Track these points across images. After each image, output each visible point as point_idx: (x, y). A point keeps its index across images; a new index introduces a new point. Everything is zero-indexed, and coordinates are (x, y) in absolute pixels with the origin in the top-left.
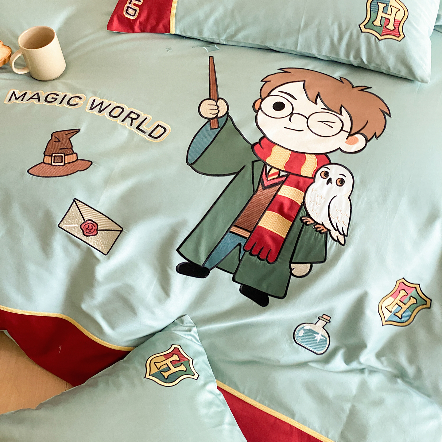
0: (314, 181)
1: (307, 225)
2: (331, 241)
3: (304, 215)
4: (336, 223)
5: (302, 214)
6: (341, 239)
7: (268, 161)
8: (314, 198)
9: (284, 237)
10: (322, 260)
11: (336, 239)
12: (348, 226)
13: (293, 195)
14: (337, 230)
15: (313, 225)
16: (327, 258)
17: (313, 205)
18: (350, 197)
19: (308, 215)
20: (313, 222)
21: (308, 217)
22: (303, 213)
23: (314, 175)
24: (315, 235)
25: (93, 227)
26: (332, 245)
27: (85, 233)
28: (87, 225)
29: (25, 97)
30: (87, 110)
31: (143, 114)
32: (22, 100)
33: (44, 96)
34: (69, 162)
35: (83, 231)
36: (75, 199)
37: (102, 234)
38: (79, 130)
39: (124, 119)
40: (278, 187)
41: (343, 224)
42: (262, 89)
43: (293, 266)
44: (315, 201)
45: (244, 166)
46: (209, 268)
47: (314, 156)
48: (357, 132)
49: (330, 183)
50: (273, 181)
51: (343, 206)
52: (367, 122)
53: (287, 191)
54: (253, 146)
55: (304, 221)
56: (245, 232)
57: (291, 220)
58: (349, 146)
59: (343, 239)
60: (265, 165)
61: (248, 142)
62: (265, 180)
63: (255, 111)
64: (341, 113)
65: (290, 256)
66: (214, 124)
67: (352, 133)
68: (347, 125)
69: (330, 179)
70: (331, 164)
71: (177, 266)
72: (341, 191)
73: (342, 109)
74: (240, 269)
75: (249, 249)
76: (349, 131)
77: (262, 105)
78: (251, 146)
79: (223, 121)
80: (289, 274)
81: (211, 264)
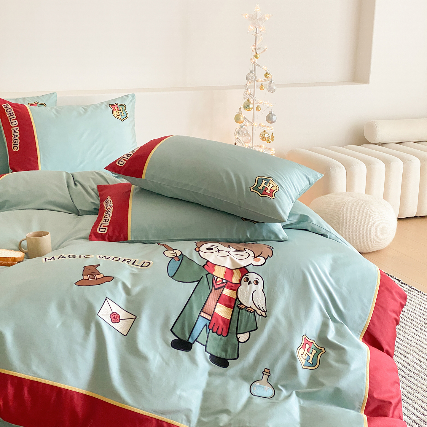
0: (241, 285)
1: (241, 309)
3: (238, 304)
4: (258, 305)
5: (237, 303)
6: (264, 314)
7: (214, 274)
8: (243, 293)
9: (230, 319)
10: (255, 329)
11: (261, 315)
12: (265, 306)
13: (230, 294)
14: (260, 309)
15: (245, 309)
16: (258, 327)
17: (243, 297)
19: (241, 304)
20: (244, 307)
24: (248, 314)
25: (117, 317)
26: (259, 318)
27: (113, 321)
28: (114, 315)
29: (55, 258)
30: (98, 258)
31: (132, 259)
32: (54, 259)
33: (67, 256)
34: (99, 278)
35: (111, 320)
36: (107, 298)
37: (123, 322)
38: (99, 265)
39: (123, 261)
40: (222, 289)
41: (262, 305)
42: (197, 245)
43: (239, 336)
44: (243, 295)
45: (202, 277)
46: (192, 342)
47: (238, 270)
48: (259, 256)
49: (250, 284)
50: (219, 285)
51: (260, 295)
52: (262, 252)
53: (227, 292)
54: (203, 266)
55: (239, 307)
56: (208, 316)
57: (232, 309)
58: (256, 262)
59: (265, 314)
60: (213, 276)
61: (200, 265)
62: (215, 285)
63: (197, 251)
64: (246, 251)
65: (235, 330)
66: (176, 259)
67: (255, 256)
68: (252, 254)
69: (250, 281)
70: (249, 272)
71: (171, 342)
72: (257, 288)
73: (245, 249)
74: (208, 342)
75: (211, 328)
76: (254, 256)
77: (200, 249)
78: (202, 267)
79: (181, 257)
80: (237, 342)
81: (192, 339)
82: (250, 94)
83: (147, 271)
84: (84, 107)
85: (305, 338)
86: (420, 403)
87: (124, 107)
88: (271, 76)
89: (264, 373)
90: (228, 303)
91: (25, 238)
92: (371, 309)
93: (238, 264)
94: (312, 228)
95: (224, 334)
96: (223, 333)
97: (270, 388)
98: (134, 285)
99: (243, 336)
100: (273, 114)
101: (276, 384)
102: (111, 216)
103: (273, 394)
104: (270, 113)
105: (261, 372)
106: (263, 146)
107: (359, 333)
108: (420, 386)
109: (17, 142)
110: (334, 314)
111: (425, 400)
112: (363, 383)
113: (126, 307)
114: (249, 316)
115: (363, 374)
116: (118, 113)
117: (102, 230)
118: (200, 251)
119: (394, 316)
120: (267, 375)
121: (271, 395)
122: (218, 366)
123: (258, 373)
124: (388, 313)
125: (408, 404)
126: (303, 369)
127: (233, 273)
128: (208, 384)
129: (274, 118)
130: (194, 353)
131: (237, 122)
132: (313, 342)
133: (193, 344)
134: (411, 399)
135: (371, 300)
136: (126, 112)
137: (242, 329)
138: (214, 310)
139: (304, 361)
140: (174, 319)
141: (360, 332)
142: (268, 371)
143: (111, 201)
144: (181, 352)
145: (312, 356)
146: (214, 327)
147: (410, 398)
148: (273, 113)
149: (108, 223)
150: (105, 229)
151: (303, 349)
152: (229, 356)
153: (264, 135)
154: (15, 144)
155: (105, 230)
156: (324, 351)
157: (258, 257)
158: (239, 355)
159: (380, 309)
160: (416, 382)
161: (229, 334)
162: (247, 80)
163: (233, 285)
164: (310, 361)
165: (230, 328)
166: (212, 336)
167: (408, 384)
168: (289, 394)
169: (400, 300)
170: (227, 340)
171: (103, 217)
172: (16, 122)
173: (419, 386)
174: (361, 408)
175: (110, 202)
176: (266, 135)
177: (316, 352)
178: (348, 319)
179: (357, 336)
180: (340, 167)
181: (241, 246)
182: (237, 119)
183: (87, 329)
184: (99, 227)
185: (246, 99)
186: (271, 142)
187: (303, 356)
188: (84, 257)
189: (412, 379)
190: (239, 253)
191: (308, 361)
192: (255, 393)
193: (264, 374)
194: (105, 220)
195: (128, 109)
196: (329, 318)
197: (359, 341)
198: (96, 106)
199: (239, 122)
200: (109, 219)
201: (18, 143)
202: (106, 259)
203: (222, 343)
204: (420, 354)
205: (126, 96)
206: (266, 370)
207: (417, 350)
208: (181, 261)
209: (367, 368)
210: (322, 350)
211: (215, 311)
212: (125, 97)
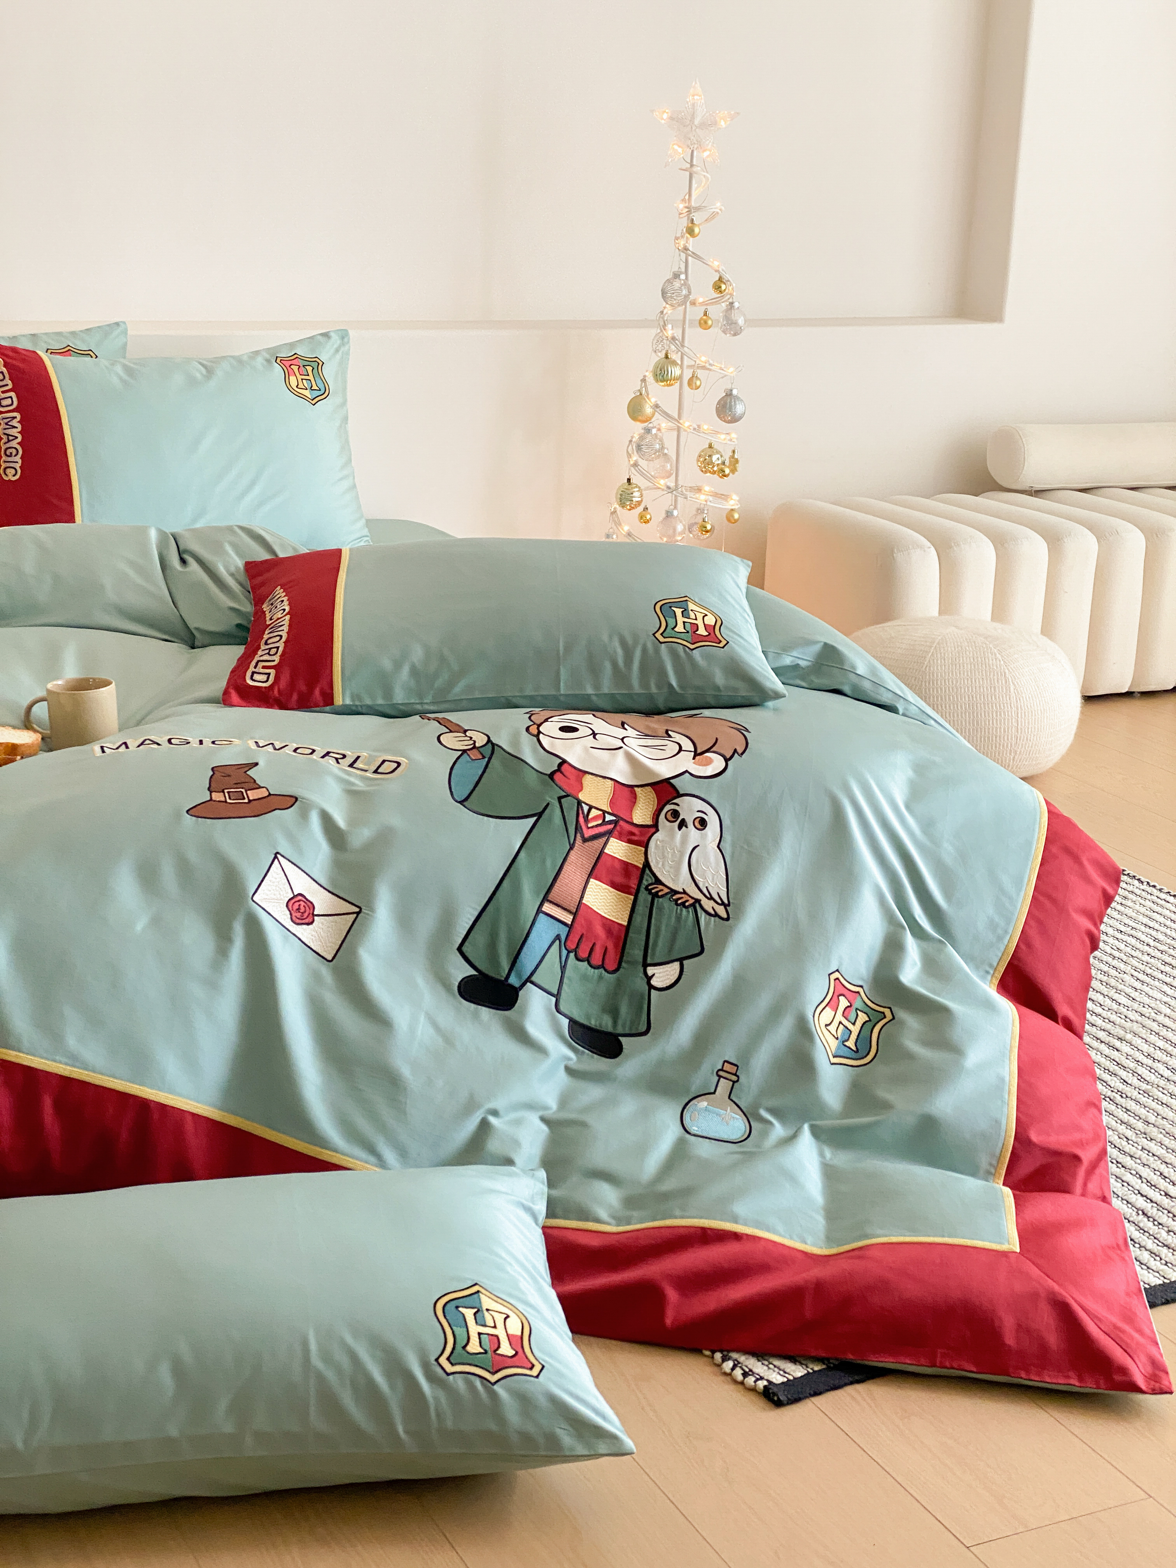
0: (657, 830)
1: (659, 896)
2: (705, 918)
3: (650, 882)
4: (707, 887)
5: (647, 880)
6: (721, 911)
7: (581, 797)
8: (663, 853)
9: (625, 924)
10: (697, 952)
11: (713, 912)
12: (726, 890)
13: (625, 854)
14: (711, 898)
15: (669, 896)
16: (705, 947)
17: (663, 864)
18: (720, 846)
19: (658, 881)
20: (666, 890)
21: (657, 884)
22: (650, 879)
23: (654, 820)
24: (677, 911)
25: (307, 908)
26: (707, 924)
27: (294, 918)
28: (297, 904)
29: (129, 746)
30: (253, 748)
31: (350, 753)
32: (127, 747)
33: (163, 740)
34: (256, 798)
35: (291, 914)
36: (278, 853)
37: (323, 924)
38: (256, 764)
39: (323, 757)
40: (604, 839)
41: (718, 888)
42: (532, 718)
43: (650, 971)
44: (664, 857)
45: (548, 804)
46: (517, 985)
47: (649, 789)
48: (707, 751)
49: (684, 828)
50: (595, 829)
51: (712, 859)
52: (717, 739)
53: (617, 848)
54: (551, 776)
55: (653, 891)
56: (565, 913)
57: (630, 894)
58: (701, 767)
59: (724, 910)
60: (579, 803)
61: (541, 773)
62: (584, 827)
63: (533, 735)
64: (671, 737)
65: (641, 953)
66: (474, 754)
67: (699, 751)
68: (687, 745)
69: (683, 821)
70: (680, 796)
71: (460, 983)
72: (704, 838)
73: (670, 732)
74: (565, 987)
75: (573, 947)
76: (693, 750)
77: (541, 729)
78: (547, 777)
79: (487, 751)
80: (647, 988)
81: (519, 976)
82: (673, 338)
83: (393, 785)
84: (205, 362)
85: (837, 979)
86: (1158, 1165)
87: (317, 364)
88: (730, 288)
89: (721, 1073)
90: (619, 879)
91: (42, 693)
92: (1023, 902)
93: (649, 771)
94: (855, 687)
95: (611, 964)
96: (607, 961)
97: (738, 1117)
98: (353, 822)
99: (661, 970)
100: (737, 398)
101: (756, 1106)
102: (284, 639)
103: (745, 1131)
104: (729, 394)
105: (713, 1071)
106: (707, 488)
107: (988, 969)
108: (1156, 1121)
109: (15, 456)
110: (919, 916)
111: (1170, 1159)
112: (999, 1103)
113: (333, 881)
114: (679, 918)
115: (1002, 1080)
116: (300, 381)
117: (259, 679)
118: (541, 735)
119: (1087, 924)
120: (730, 1080)
121: (738, 1137)
122: (592, 1052)
123: (704, 1075)
124: (1069, 915)
125: (1123, 1166)
126: (832, 1064)
127: (635, 798)
128: (564, 1101)
129: (739, 409)
130: (523, 1013)
131: (634, 418)
132: (858, 992)
133: (520, 990)
134: (1132, 1154)
135: (1022, 881)
136: (324, 382)
137: (659, 951)
138: (582, 897)
139: (834, 1044)
140: (469, 919)
141: (991, 966)
142: (733, 1069)
143: (285, 599)
144: (485, 1012)
145: (855, 1029)
146: (582, 946)
147: (1128, 1151)
148: (735, 392)
149: (277, 659)
150: (269, 674)
151: (832, 1009)
152: (624, 1026)
153: (710, 456)
154: (10, 459)
155: (268, 678)
156: (889, 1016)
157: (707, 754)
158: (652, 1025)
159: (1048, 904)
160: (1142, 1112)
161: (624, 964)
162: (662, 295)
163: (635, 830)
164: (851, 1043)
165: (626, 951)
166: (576, 968)
167: (1121, 1117)
168: (791, 1132)
169: (1102, 883)
170: (619, 983)
171: (263, 641)
172: (11, 397)
173: (1153, 1122)
174: (993, 1171)
175: (282, 601)
176: (714, 458)
177: (867, 1019)
178: (958, 930)
179: (983, 978)
180: (921, 547)
181: (656, 723)
182: (635, 410)
183: (223, 937)
184: (252, 669)
185: (659, 354)
186: (728, 475)
187: (832, 1028)
188: (213, 742)
189: (1133, 1103)
190: (650, 742)
191: (846, 1043)
192: (696, 1129)
193: (720, 1077)
194: (267, 651)
195: (328, 372)
196: (903, 927)
197: (990, 990)
198: (239, 360)
199: (640, 418)
200: (278, 648)
201: (18, 459)
202: (275, 749)
203: (602, 989)
204: (1153, 1042)
205: (322, 334)
206: (727, 1067)
207: (1144, 1031)
208: (486, 759)
209: (1010, 1063)
210: (883, 1013)
211: (584, 901)
212: (319, 337)
